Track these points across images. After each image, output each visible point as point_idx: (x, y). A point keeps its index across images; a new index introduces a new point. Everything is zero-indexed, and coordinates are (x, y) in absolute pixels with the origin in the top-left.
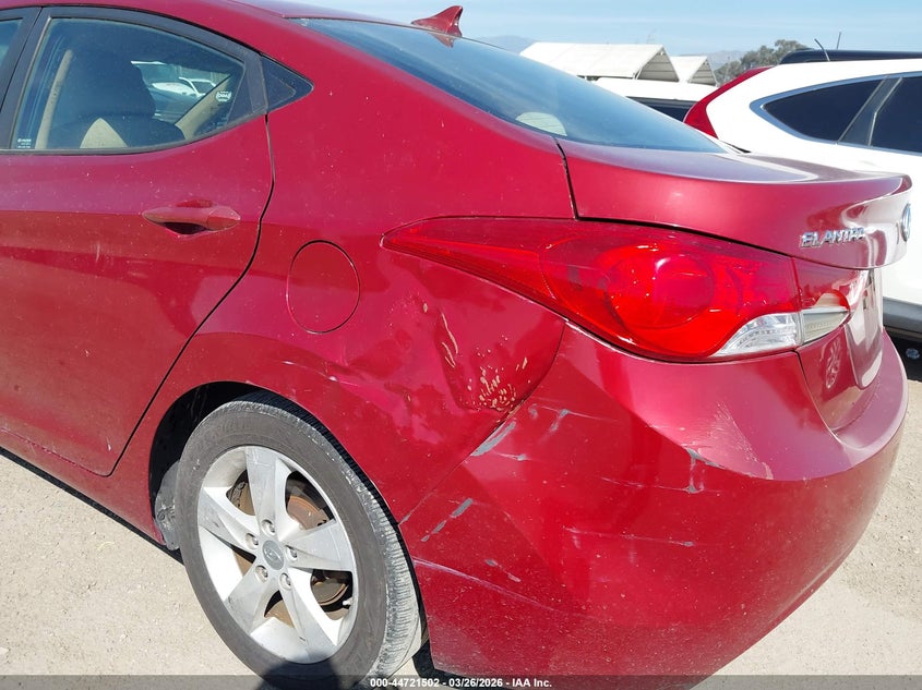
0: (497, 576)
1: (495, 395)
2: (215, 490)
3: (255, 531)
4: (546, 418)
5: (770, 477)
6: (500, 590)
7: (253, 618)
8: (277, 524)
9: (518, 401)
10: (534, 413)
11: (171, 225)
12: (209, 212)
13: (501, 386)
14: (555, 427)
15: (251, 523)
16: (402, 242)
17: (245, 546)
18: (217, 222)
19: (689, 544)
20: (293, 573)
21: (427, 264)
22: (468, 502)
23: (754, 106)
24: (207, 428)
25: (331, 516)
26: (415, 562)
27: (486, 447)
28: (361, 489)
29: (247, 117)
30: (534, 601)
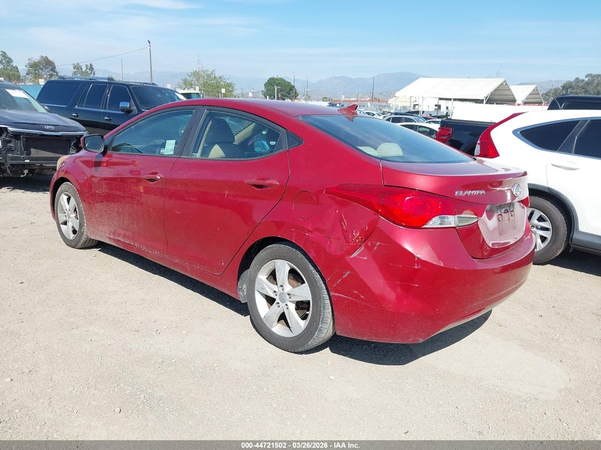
0: (357, 297)
1: (358, 238)
2: (262, 277)
3: (276, 290)
4: (373, 245)
5: (442, 265)
6: (358, 301)
7: (273, 322)
8: (285, 286)
9: (365, 241)
10: (369, 244)
11: (254, 185)
12: (269, 182)
13: (360, 235)
14: (375, 248)
15: (275, 287)
16: (332, 191)
17: (272, 295)
18: (271, 185)
19: (416, 285)
20: (289, 304)
21: (338, 198)
22: (349, 272)
23: (515, 132)
24: (262, 254)
25: (304, 283)
26: (331, 294)
27: (354, 255)
28: (314, 271)
29: (281, 151)
30: (369, 304)
